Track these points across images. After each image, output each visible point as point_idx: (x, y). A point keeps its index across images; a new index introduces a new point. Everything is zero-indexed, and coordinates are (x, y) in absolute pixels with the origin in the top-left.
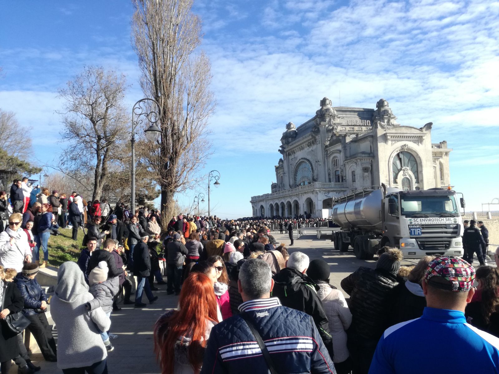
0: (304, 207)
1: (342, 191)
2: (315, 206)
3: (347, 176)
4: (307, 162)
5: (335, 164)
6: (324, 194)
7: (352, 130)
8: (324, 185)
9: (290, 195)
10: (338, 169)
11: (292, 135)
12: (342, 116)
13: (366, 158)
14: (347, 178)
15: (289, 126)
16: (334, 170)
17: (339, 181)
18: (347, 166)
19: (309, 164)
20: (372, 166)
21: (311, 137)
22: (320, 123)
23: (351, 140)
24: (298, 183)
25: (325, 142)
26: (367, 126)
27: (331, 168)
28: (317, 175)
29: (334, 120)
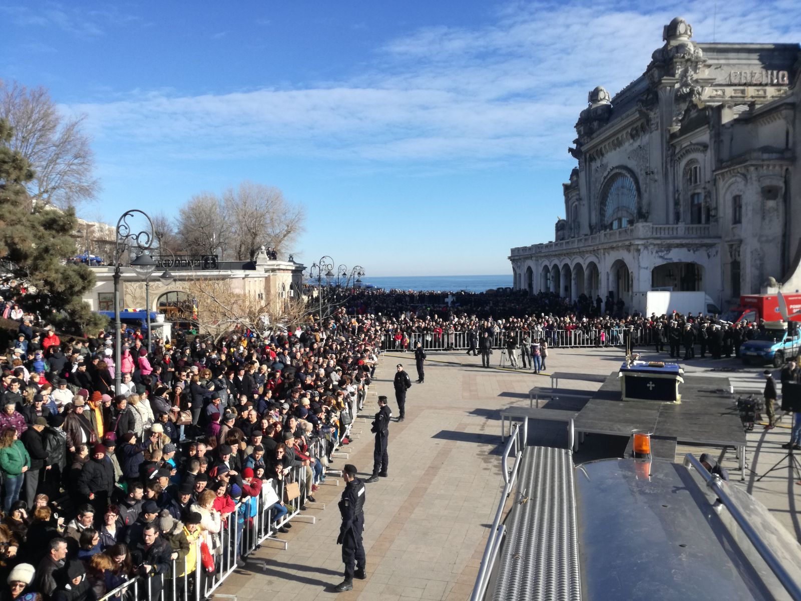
0: (608, 279)
1: (702, 245)
2: (632, 281)
3: (721, 208)
4: (627, 174)
5: (691, 179)
6: (657, 252)
7: (740, 95)
8: (658, 231)
9: (581, 249)
10: (698, 191)
11: (600, 115)
12: (716, 62)
13: (772, 162)
14: (721, 214)
15: (594, 96)
16: (690, 193)
17: (699, 222)
18: (721, 183)
19: (632, 179)
20: (786, 183)
21: (637, 115)
22: (660, 80)
23: (736, 117)
24: (607, 220)
25: (671, 126)
26: (778, 85)
27: (681, 188)
28: (649, 204)
29: (695, 72)
